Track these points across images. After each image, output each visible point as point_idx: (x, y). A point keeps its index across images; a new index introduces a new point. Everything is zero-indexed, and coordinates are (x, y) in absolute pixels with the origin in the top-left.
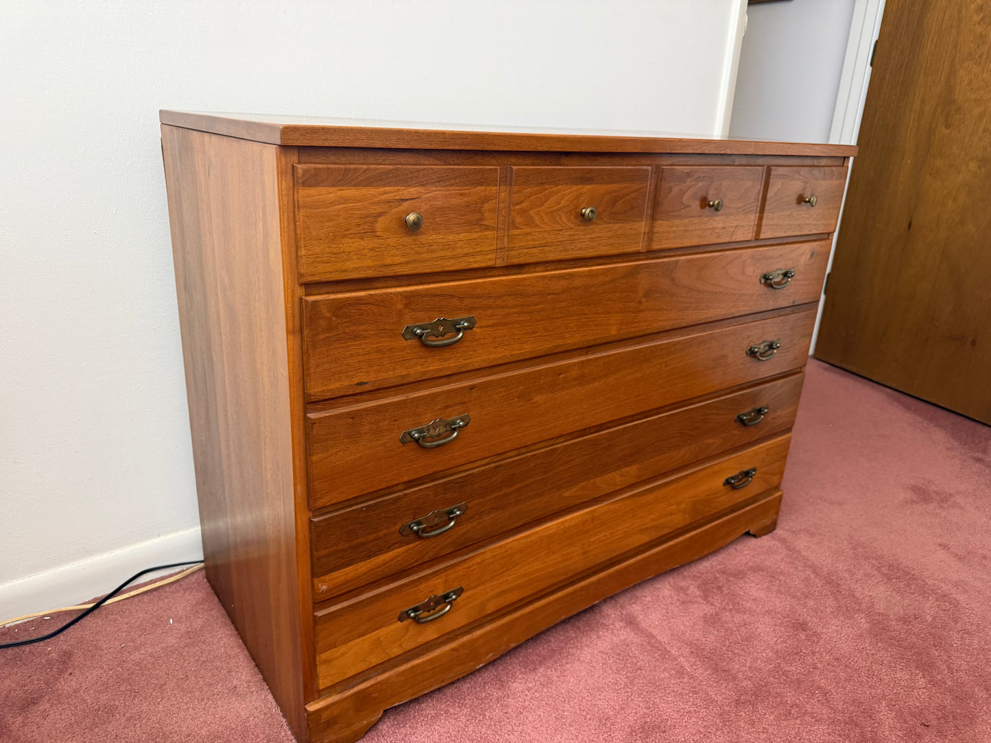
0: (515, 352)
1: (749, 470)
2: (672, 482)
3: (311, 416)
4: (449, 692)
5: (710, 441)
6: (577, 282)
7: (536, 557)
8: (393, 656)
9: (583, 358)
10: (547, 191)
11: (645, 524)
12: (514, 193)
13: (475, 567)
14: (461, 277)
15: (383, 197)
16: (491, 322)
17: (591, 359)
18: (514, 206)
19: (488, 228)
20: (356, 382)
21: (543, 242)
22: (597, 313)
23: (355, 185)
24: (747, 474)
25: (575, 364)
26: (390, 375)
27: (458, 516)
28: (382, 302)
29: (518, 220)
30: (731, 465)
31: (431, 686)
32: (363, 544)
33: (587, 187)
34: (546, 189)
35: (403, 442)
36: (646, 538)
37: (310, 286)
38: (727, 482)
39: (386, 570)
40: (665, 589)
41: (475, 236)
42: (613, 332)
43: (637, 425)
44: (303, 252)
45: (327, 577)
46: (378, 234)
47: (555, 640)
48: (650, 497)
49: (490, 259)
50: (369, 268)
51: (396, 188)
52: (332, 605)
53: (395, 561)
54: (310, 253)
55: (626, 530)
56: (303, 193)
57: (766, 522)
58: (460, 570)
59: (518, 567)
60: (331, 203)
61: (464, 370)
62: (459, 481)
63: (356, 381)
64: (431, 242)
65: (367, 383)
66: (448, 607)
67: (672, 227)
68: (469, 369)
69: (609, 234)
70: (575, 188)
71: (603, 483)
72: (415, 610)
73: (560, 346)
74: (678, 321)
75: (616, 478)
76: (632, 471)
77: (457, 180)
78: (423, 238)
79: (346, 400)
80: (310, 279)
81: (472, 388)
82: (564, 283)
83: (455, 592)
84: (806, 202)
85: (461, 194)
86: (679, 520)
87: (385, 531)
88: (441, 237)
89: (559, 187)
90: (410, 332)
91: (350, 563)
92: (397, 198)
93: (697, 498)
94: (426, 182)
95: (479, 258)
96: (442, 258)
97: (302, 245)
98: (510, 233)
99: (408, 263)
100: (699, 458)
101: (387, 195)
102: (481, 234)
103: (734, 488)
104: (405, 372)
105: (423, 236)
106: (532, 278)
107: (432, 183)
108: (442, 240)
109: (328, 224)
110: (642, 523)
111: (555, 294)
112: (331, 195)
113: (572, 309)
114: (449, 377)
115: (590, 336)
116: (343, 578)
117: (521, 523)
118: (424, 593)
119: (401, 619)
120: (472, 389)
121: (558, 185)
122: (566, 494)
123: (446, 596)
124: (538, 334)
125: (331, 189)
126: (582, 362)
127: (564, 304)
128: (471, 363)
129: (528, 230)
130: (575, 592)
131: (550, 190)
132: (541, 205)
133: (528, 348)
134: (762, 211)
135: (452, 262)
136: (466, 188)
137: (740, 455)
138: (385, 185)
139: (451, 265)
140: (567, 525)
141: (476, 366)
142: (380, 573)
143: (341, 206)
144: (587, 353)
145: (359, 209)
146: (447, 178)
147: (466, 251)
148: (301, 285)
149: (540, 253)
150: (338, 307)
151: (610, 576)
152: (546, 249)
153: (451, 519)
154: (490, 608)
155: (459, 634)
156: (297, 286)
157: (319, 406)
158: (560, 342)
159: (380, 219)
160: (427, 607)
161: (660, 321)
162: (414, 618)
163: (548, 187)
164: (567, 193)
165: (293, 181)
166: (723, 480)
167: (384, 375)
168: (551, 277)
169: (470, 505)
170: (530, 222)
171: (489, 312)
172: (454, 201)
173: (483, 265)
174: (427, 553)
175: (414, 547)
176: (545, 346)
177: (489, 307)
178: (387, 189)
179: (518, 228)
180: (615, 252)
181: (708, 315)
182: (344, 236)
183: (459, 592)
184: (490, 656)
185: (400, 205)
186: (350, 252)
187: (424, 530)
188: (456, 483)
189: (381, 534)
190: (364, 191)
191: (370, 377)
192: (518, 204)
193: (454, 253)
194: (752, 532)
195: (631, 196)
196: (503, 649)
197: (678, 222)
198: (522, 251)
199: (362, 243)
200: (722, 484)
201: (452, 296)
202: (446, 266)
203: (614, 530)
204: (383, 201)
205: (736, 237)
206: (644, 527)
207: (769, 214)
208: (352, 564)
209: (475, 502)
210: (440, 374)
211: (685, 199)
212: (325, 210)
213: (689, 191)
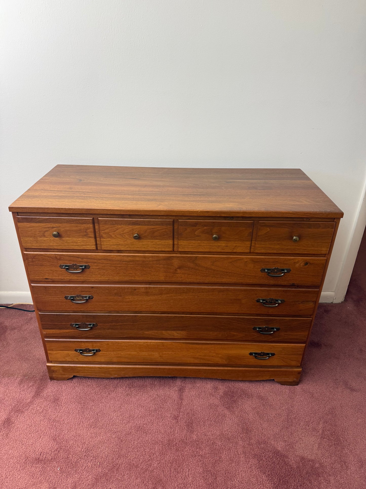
0: (111, 279)
1: (269, 353)
3: (32, 285)
5: (235, 334)
6: (137, 259)
7: (134, 350)
11: (195, 356)
12: (101, 227)
13: (105, 345)
15: (46, 226)
16: (97, 268)
17: (151, 287)
18: (101, 231)
19: (90, 237)
20: (45, 278)
21: (118, 244)
22: (151, 271)
23: (35, 223)
24: (267, 354)
25: (143, 287)
26: (56, 278)
28: (50, 256)
29: (104, 236)
31: (92, 376)
32: (57, 325)
33: (137, 227)
34: (115, 226)
35: (66, 298)
36: (196, 361)
38: (251, 354)
39: (67, 335)
40: (209, 386)
41: (85, 239)
42: (162, 279)
43: (184, 316)
44: (22, 240)
45: (46, 330)
46: (46, 236)
47: (148, 382)
48: (197, 346)
49: (94, 247)
50: (45, 246)
51: (51, 224)
52: (50, 338)
53: (70, 333)
54: (24, 240)
55: (184, 355)
56: (19, 224)
58: (98, 344)
59: (125, 351)
60: (29, 227)
61: (87, 281)
62: (92, 316)
63: (45, 277)
64: (67, 240)
65: (49, 279)
67: (190, 243)
69: (152, 243)
70: (130, 226)
71: (166, 333)
72: (80, 350)
73: (133, 280)
74: (202, 280)
75: (176, 334)
76: (182, 334)
77: (74, 222)
79: (43, 282)
80: (25, 247)
81: (92, 287)
82: (130, 258)
85: (77, 226)
86: (221, 361)
87: (64, 323)
88: (71, 239)
89: (122, 226)
90: (62, 267)
91: (53, 329)
92: (51, 226)
93: (230, 355)
94: (61, 222)
95: (88, 247)
96: (72, 245)
98: (101, 240)
101: (47, 226)
102: (88, 239)
103: (256, 358)
104: (63, 278)
105: (64, 238)
106: (114, 255)
107: (64, 223)
108: (71, 240)
110: (194, 355)
111: (127, 262)
112: (28, 225)
113: (137, 268)
114: (83, 282)
115: (149, 279)
116: (52, 332)
117: (124, 336)
118: (84, 347)
119: (76, 350)
121: (121, 225)
122: (146, 333)
123: (93, 350)
124: (121, 274)
126: (146, 287)
127: (132, 266)
128: (90, 279)
129: (110, 239)
130: (156, 368)
131: (118, 226)
132: (115, 231)
133: (117, 278)
135: (77, 247)
136: (79, 224)
137: (261, 345)
138: (46, 223)
140: (152, 344)
141: (93, 281)
142: (65, 335)
143: (32, 228)
144: (149, 285)
145: (38, 229)
146: (69, 221)
147: (82, 244)
149: (117, 247)
150: (35, 256)
151: (176, 369)
152: (120, 246)
154: (115, 360)
157: (34, 282)
158: (133, 278)
159: (46, 232)
160: (85, 351)
161: (191, 279)
162: (80, 352)
163: (116, 225)
164: (128, 228)
165: (17, 221)
166: (249, 352)
167: (54, 278)
168: (123, 256)
169: (98, 325)
170: (111, 237)
171: (95, 264)
172: (74, 228)
173: (91, 249)
174: (83, 334)
175: (76, 331)
176: (127, 279)
177: (95, 263)
178: (48, 224)
179: (104, 238)
180: (158, 250)
181: (223, 281)
183: (99, 351)
184: (116, 376)
185: (53, 229)
186: (37, 241)
187: (78, 327)
190: (39, 224)
191: (50, 277)
192: (103, 230)
193: (77, 244)
194: (276, 381)
195: (163, 230)
196: (122, 376)
197: (194, 242)
198: (108, 246)
199: (41, 239)
200: (248, 354)
201: (79, 258)
202: (74, 248)
203: (176, 353)
204: (45, 227)
205: (236, 250)
206: (196, 357)
207: (262, 242)
208: (54, 329)
209: (101, 324)
210: (78, 281)
211: (196, 233)
212: (27, 229)
213: (199, 230)
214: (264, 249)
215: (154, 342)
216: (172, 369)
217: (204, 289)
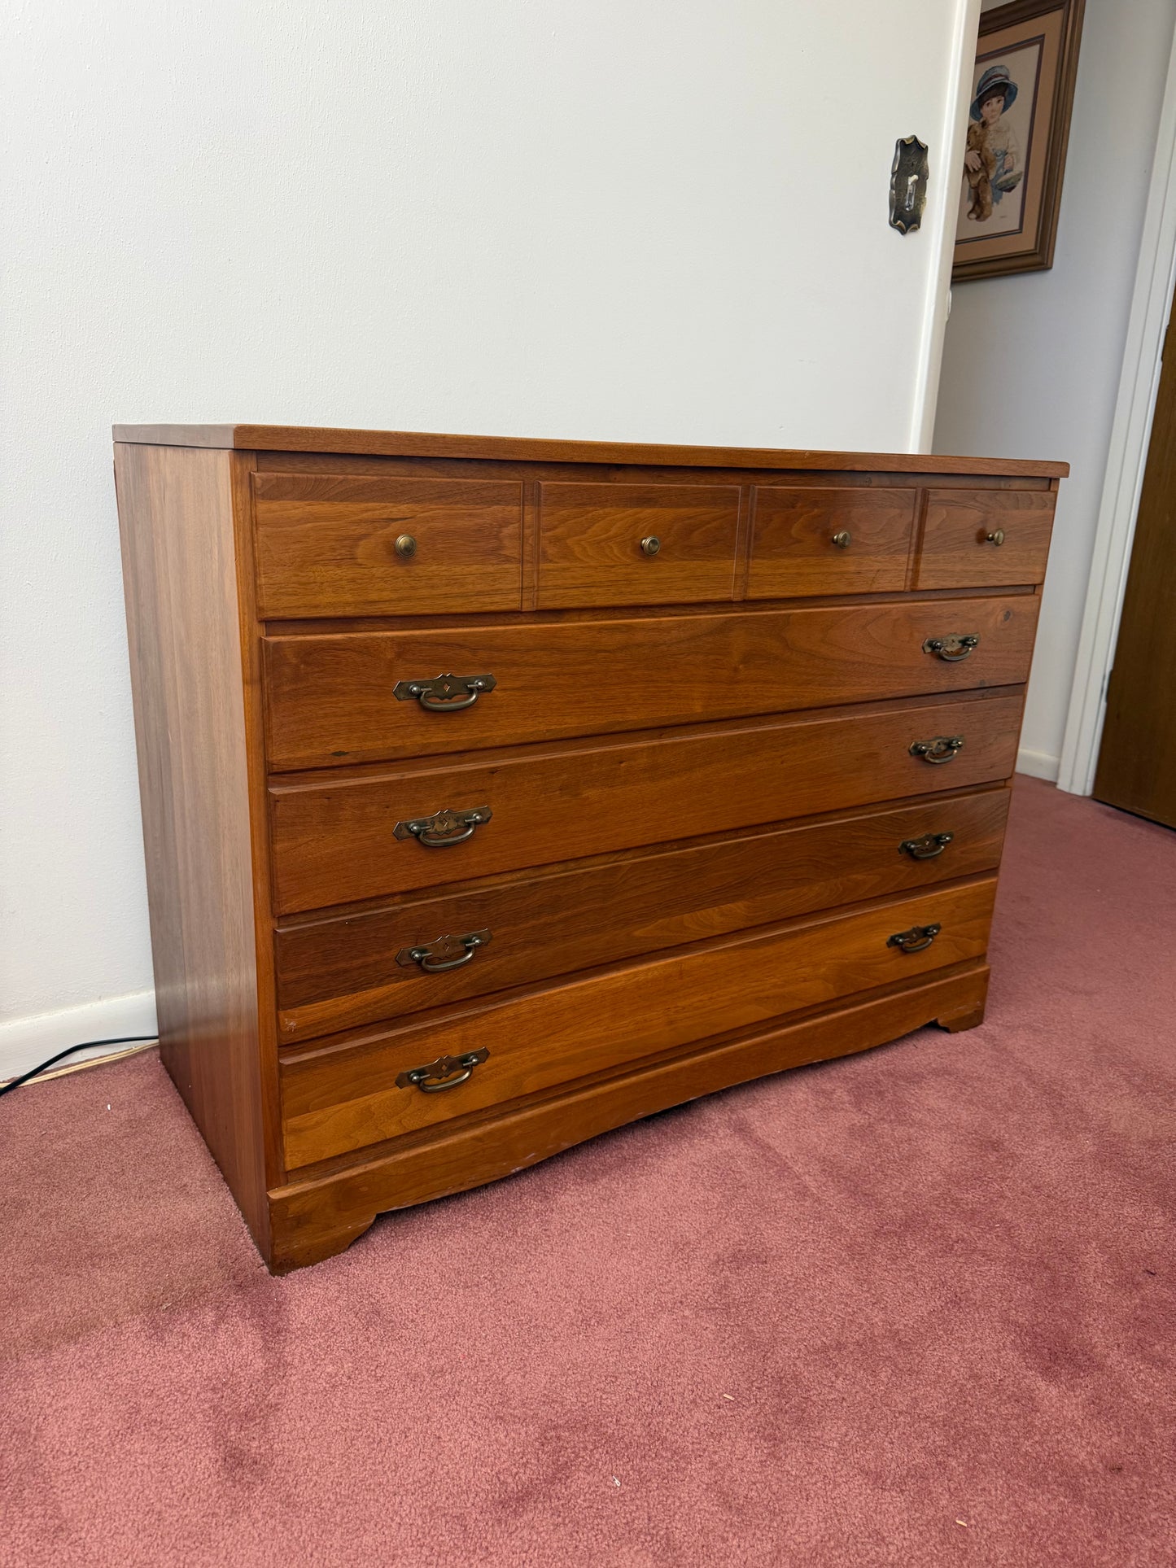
0: (553, 727)
1: (930, 927)
2: (803, 932)
3: (275, 791)
4: (471, 1201)
5: (859, 877)
7: (595, 1019)
8: (388, 1137)
9: (655, 743)
10: (590, 515)
11: (763, 991)
12: (544, 516)
13: (506, 1023)
14: (475, 623)
15: (365, 515)
16: (518, 684)
17: (666, 745)
18: (544, 532)
19: (508, 559)
20: (332, 751)
21: (588, 581)
22: (672, 682)
23: (328, 500)
24: (925, 932)
25: (643, 750)
26: (378, 746)
27: (476, 946)
28: (365, 648)
29: (551, 551)
30: (900, 917)
31: (446, 1189)
32: (346, 971)
33: (648, 512)
34: (588, 512)
35: (398, 836)
36: (766, 1012)
37: (271, 624)
38: (893, 941)
39: (378, 1011)
40: (800, 1091)
41: (491, 569)
42: (698, 709)
43: (742, 843)
44: (262, 580)
45: (296, 1011)
46: (360, 561)
47: (628, 1145)
48: (769, 951)
49: (514, 601)
50: (348, 604)
51: (383, 504)
52: (303, 1052)
53: (391, 1000)
54: (271, 582)
55: (735, 995)
56: (262, 507)
57: (966, 1009)
58: (485, 1025)
59: (568, 1031)
60: (298, 521)
61: (480, 746)
62: (479, 897)
63: (332, 748)
64: (430, 574)
65: (347, 753)
66: (467, 1075)
67: (779, 568)
68: (488, 745)
69: (683, 575)
70: (630, 511)
71: (691, 923)
72: (420, 1073)
73: (619, 723)
74: (796, 699)
75: (715, 917)
76: (739, 910)
77: (465, 496)
78: (418, 569)
79: (318, 773)
80: (271, 614)
81: (493, 771)
82: (619, 637)
83: (476, 1055)
84: (989, 540)
85: (470, 515)
86: (818, 990)
87: (376, 957)
88: (444, 568)
89: (607, 510)
90: (404, 691)
91: (328, 995)
92: (384, 517)
93: (847, 961)
94: (421, 498)
95: (497, 599)
96: (446, 596)
97: (262, 572)
98: (540, 568)
99: (400, 600)
100: (844, 902)
101: (370, 513)
102: (500, 567)
103: (905, 951)
104: (399, 743)
105: (420, 566)
106: (573, 628)
107: (431, 499)
108: (445, 573)
109: (294, 546)
110: (761, 989)
111: (609, 651)
112: (297, 511)
113: (635, 673)
114: (461, 754)
115: (662, 713)
116: (320, 1015)
117: (572, 967)
118: (433, 1050)
119: (399, 1083)
120: (493, 773)
121: (604, 507)
122: (637, 933)
123: (465, 1059)
124: (586, 704)
125: (297, 503)
126: (654, 747)
127: (621, 666)
128: (490, 737)
129: (566, 564)
130: (657, 1078)
131: (594, 513)
132: (583, 532)
133: (571, 723)
134: (918, 551)
135: (461, 601)
136: (477, 507)
137: (913, 903)
138: (367, 501)
139: (458, 606)
140: (641, 978)
141: (498, 742)
142: (369, 1014)
143: (309, 525)
144: (660, 737)
145: (333, 530)
146: (450, 493)
147: (479, 588)
148: (261, 621)
149: (584, 595)
150: (308, 653)
151: (711, 1061)
152: (593, 590)
153: (468, 950)
154: (530, 1085)
155: (486, 1120)
156: (255, 623)
157: (284, 779)
158: (618, 717)
159: (362, 543)
160: (436, 1070)
161: (769, 698)
162: (418, 1082)
163: (591, 509)
164: (618, 519)
165: (249, 493)
166: (887, 937)
167: (369, 745)
168: (602, 628)
169: (494, 934)
170: (568, 554)
171: (514, 670)
172: (461, 523)
173: (504, 607)
174: (436, 994)
175: (414, 985)
176: (598, 722)
177: (514, 664)
178: (371, 505)
179: (551, 561)
180: (694, 598)
181: (843, 694)
182: (315, 563)
183: (483, 1055)
184: (531, 1158)
185: (388, 526)
186: (322, 583)
187: (429, 961)
188: (475, 901)
189: (370, 960)
190: (341, 507)
191: (354, 746)
192: (549, 530)
193: (462, 590)
194: (940, 1022)
195: (714, 524)
196: (551, 1148)
197: (786, 561)
198: (558, 592)
199: (339, 572)
200: (884, 943)
201: (461, 646)
202: (451, 607)
203: (714, 995)
204: (365, 521)
205: (878, 586)
206: (762, 994)
207: (930, 555)
208: (331, 997)
209: (503, 930)
210: (449, 749)
211: (794, 531)
212: (290, 529)
213: (801, 520)
214: (933, 576)
215: (656, 968)
216: (702, 1063)
217: (800, 729)
